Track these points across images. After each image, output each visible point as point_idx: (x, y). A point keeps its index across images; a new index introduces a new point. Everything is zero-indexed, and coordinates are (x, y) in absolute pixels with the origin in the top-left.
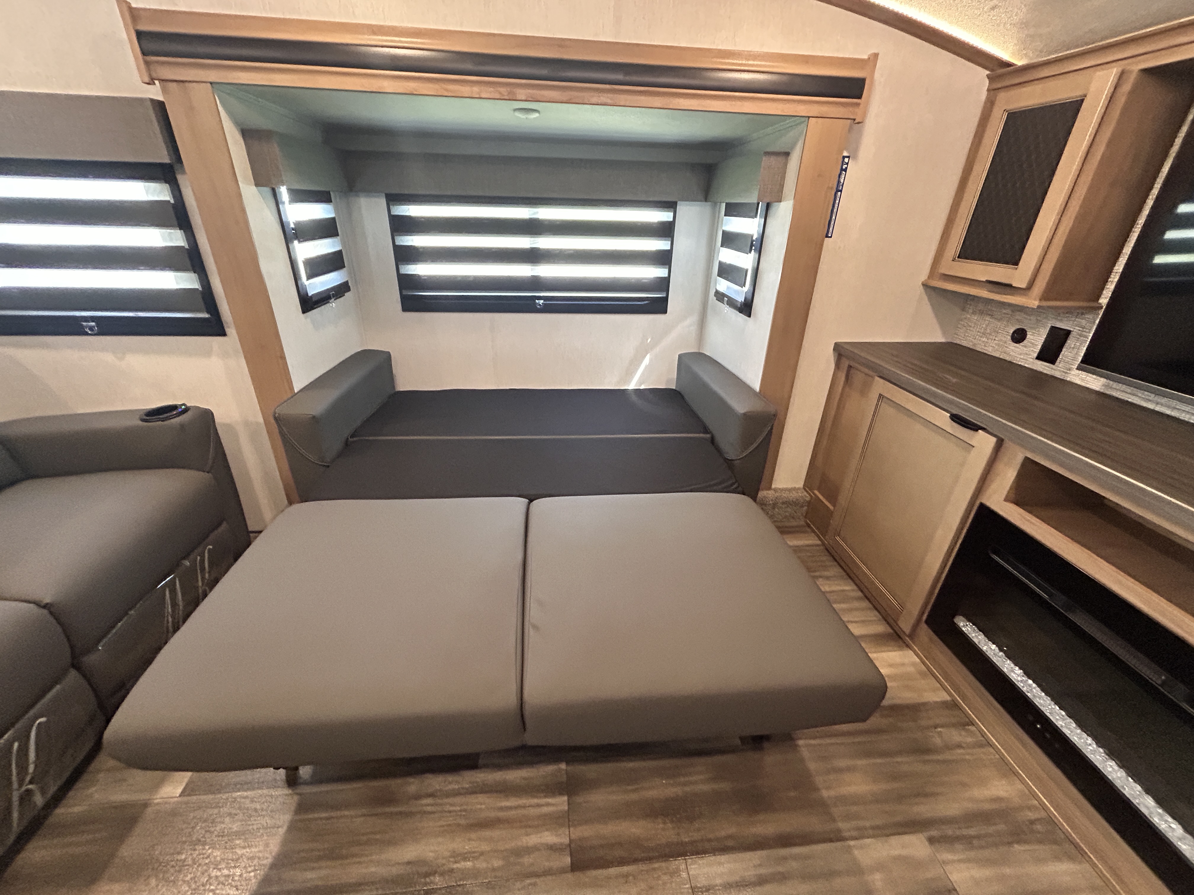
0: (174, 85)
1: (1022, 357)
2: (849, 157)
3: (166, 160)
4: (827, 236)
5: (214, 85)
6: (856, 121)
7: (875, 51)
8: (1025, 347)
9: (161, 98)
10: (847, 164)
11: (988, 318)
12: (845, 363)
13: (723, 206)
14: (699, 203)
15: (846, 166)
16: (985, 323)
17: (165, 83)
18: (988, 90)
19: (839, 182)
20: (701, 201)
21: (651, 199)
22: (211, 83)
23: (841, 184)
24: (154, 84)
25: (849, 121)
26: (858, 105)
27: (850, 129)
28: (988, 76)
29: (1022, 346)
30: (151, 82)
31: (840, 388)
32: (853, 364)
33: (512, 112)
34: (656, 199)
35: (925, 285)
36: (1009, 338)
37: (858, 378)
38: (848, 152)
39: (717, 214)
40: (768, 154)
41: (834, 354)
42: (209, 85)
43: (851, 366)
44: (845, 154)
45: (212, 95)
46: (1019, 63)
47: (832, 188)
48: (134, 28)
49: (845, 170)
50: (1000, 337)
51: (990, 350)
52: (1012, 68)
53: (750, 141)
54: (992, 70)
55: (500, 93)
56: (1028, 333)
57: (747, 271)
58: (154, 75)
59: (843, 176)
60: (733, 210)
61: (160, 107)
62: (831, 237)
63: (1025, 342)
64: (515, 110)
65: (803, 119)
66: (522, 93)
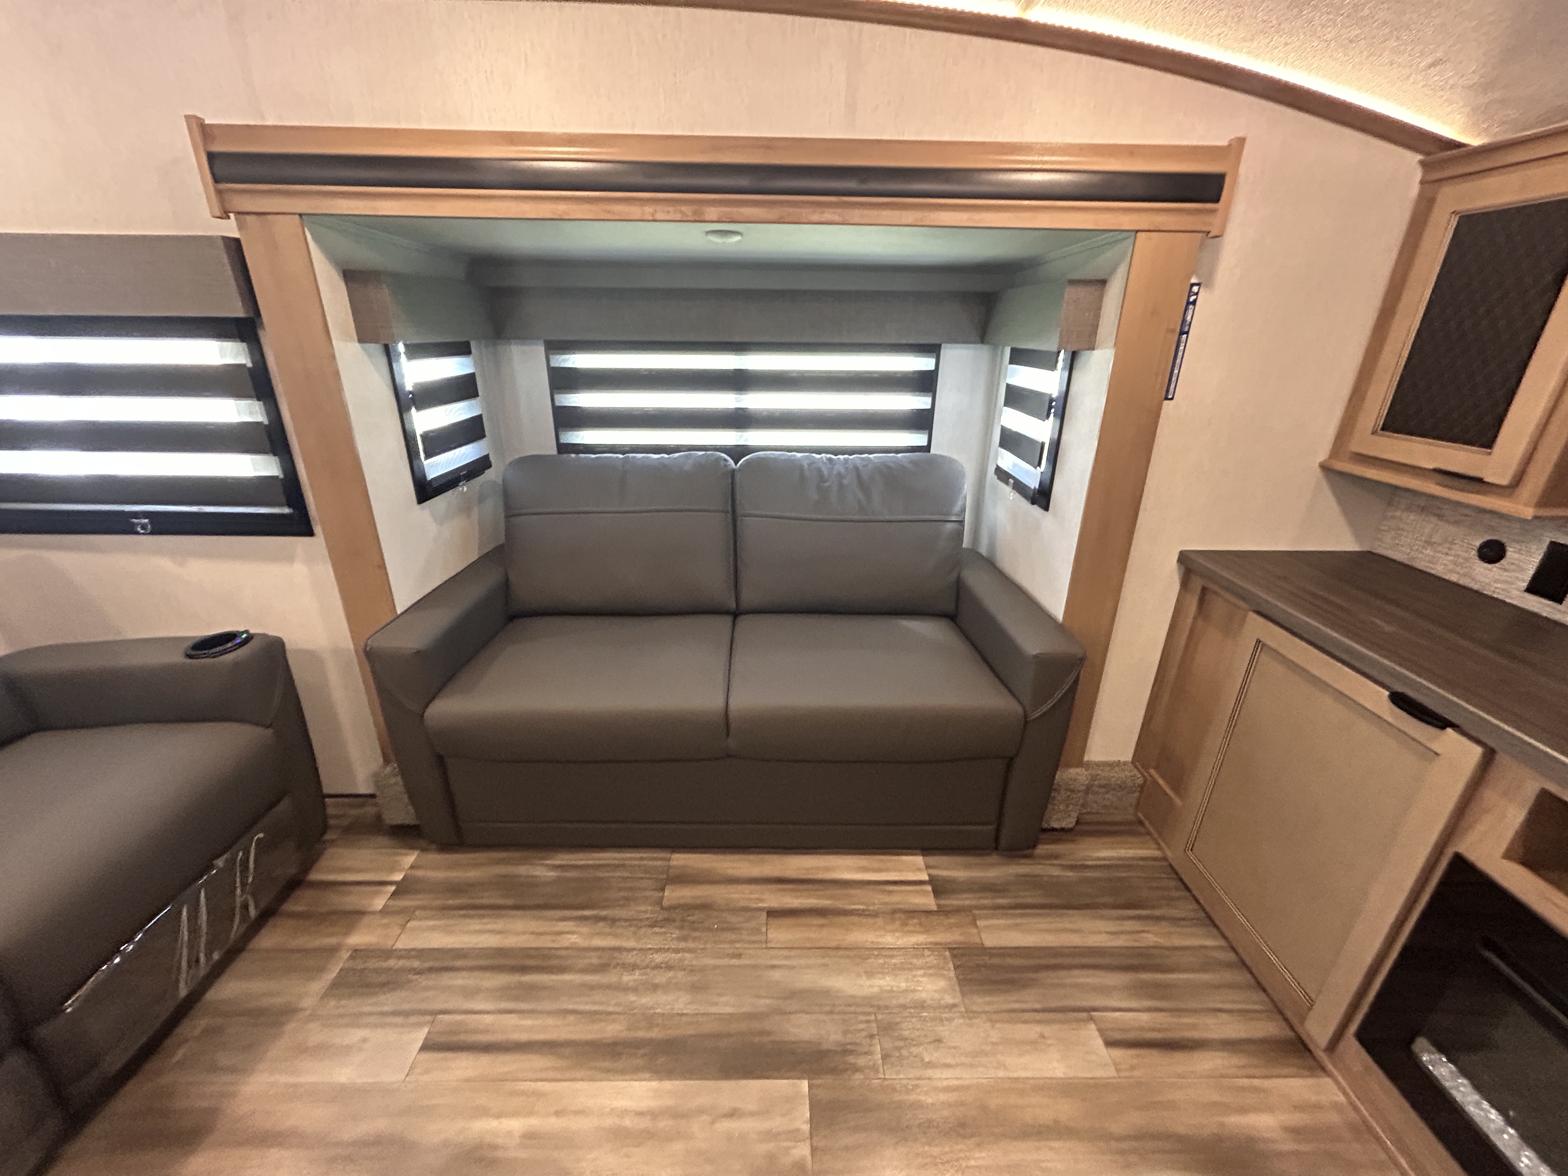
0: (254, 217)
1: (1499, 585)
2: (1198, 284)
3: (240, 313)
4: (1166, 399)
5: (303, 217)
6: (1211, 235)
7: (1241, 134)
8: (1505, 570)
9: (236, 234)
10: (1197, 294)
11: (1434, 519)
12: (1197, 583)
13: (1008, 351)
14: (971, 345)
15: (1195, 297)
16: (1428, 526)
17: (241, 217)
18: (1422, 182)
19: (1184, 320)
20: (975, 343)
21: (904, 342)
22: (301, 215)
23: (1188, 323)
24: (229, 218)
25: (1201, 234)
26: (1214, 211)
27: (1202, 246)
28: (1422, 163)
29: (1498, 568)
30: (224, 215)
31: (1190, 621)
32: (1210, 585)
33: (704, 235)
34: (911, 341)
35: (1325, 468)
36: (1474, 553)
37: (1219, 607)
38: (1198, 277)
39: (999, 359)
40: (1072, 282)
41: (1179, 568)
42: (297, 217)
43: (1206, 588)
44: (1194, 280)
45: (300, 229)
46: (1475, 141)
47: (1173, 331)
48: (205, 150)
49: (1194, 303)
50: (1457, 549)
51: (1439, 570)
52: (1464, 149)
53: (1046, 262)
54: (1427, 154)
55: (681, 212)
56: (1508, 548)
57: (1043, 445)
58: (228, 207)
59: (1190, 312)
60: (1020, 357)
61: (235, 247)
62: (1172, 399)
63: (1502, 562)
64: (708, 233)
65: (1125, 235)
66: (712, 212)
